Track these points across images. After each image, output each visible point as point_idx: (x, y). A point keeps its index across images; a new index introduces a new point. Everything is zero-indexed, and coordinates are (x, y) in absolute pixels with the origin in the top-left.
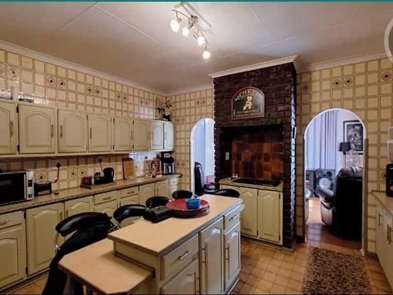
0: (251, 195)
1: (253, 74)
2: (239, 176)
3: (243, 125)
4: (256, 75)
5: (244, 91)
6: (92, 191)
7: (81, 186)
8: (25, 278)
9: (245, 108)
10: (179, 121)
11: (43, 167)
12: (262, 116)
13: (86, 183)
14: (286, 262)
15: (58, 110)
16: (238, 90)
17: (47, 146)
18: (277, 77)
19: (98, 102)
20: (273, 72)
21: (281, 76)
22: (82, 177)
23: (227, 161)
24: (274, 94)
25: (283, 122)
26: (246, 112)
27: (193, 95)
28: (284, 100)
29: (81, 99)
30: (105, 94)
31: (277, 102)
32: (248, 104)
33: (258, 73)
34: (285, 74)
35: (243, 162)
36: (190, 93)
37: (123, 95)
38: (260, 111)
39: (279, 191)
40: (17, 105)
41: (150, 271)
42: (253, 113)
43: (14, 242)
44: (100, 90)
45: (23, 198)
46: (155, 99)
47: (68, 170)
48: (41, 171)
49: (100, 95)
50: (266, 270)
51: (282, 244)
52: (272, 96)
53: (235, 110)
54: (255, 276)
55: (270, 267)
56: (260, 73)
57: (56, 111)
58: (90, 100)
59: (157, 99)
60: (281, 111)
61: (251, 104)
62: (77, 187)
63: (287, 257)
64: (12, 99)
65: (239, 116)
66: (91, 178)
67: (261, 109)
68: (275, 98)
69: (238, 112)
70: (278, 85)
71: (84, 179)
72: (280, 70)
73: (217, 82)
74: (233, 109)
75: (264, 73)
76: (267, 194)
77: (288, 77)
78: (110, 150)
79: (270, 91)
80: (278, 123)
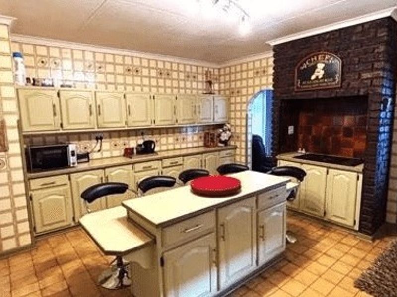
0: (319, 174)
1: (327, 36)
2: (306, 151)
3: (311, 97)
4: (332, 37)
5: (313, 58)
6: (133, 160)
7: (124, 156)
8: (73, 224)
9: (313, 77)
10: (234, 93)
11: (86, 140)
12: (337, 86)
13: (128, 153)
14: (358, 249)
15: (95, 92)
16: (305, 56)
17: (86, 123)
18: (363, 38)
19: (138, 80)
20: (357, 31)
21: (369, 36)
22: (124, 148)
23: (291, 135)
24: (357, 59)
25: (368, 93)
26: (314, 82)
27: (251, 66)
28: (373, 65)
29: (120, 79)
30: (145, 72)
31: (361, 68)
32: (319, 72)
33: (333, 35)
34: (376, 32)
35: (312, 137)
36: (247, 63)
37: (166, 71)
38: (335, 80)
39: (358, 172)
40: (57, 91)
41: (151, 238)
42: (324, 82)
43: (62, 197)
44: (139, 69)
45: (68, 166)
46: (205, 72)
47: (111, 142)
48: (84, 143)
49: (140, 74)
50: (325, 254)
51: (357, 229)
52: (355, 61)
53: (299, 81)
54: (307, 257)
55: (332, 252)
56: (337, 34)
57: (93, 93)
58: (129, 80)
59: (207, 72)
60: (367, 79)
61: (322, 72)
62: (120, 156)
63: (361, 244)
64: (53, 86)
65: (304, 86)
66: (133, 149)
67: (337, 78)
68: (358, 64)
69: (304, 83)
70: (364, 48)
71: (126, 150)
72: (369, 28)
73: (277, 50)
74: (298, 78)
75: (342, 34)
76: (340, 174)
77: (380, 37)
78: (150, 124)
79: (351, 55)
80: (361, 93)
